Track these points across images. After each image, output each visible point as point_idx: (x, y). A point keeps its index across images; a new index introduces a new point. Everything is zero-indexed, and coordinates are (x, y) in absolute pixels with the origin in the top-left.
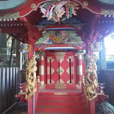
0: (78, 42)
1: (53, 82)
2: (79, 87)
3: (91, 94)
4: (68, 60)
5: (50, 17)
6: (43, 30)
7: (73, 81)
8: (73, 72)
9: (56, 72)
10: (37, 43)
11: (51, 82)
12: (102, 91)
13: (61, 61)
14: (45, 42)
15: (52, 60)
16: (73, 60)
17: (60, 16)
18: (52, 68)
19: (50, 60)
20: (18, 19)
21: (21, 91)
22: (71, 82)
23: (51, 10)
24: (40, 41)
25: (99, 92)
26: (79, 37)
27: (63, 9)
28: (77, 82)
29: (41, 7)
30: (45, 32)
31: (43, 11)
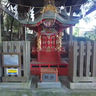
0: (56, 32)
1: (45, 47)
2: (56, 49)
3: (59, 50)
4: (52, 38)
5: (47, 25)
6: (43, 27)
7: (54, 47)
8: (54, 43)
9: (46, 43)
10: (41, 32)
11: (44, 47)
12: (64, 50)
13: (49, 38)
14: (44, 32)
15: (45, 38)
16: (54, 38)
17: (49, 25)
18: (45, 41)
19: (44, 38)
20: (36, 26)
21: (33, 50)
22: (53, 47)
23: (47, 24)
24: (42, 32)
25: (63, 50)
26: (56, 30)
27: (50, 23)
28: (55, 47)
29: (44, 22)
30: (44, 28)
31: (44, 24)
